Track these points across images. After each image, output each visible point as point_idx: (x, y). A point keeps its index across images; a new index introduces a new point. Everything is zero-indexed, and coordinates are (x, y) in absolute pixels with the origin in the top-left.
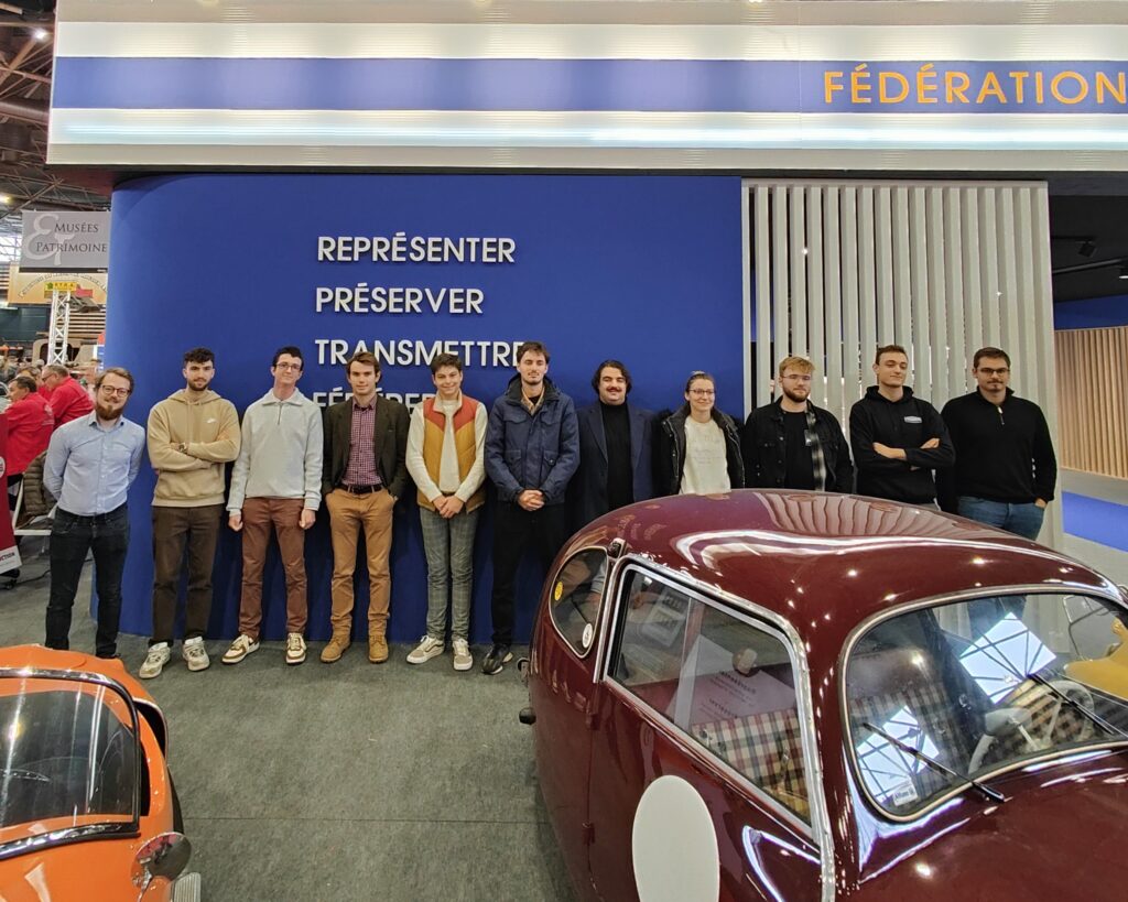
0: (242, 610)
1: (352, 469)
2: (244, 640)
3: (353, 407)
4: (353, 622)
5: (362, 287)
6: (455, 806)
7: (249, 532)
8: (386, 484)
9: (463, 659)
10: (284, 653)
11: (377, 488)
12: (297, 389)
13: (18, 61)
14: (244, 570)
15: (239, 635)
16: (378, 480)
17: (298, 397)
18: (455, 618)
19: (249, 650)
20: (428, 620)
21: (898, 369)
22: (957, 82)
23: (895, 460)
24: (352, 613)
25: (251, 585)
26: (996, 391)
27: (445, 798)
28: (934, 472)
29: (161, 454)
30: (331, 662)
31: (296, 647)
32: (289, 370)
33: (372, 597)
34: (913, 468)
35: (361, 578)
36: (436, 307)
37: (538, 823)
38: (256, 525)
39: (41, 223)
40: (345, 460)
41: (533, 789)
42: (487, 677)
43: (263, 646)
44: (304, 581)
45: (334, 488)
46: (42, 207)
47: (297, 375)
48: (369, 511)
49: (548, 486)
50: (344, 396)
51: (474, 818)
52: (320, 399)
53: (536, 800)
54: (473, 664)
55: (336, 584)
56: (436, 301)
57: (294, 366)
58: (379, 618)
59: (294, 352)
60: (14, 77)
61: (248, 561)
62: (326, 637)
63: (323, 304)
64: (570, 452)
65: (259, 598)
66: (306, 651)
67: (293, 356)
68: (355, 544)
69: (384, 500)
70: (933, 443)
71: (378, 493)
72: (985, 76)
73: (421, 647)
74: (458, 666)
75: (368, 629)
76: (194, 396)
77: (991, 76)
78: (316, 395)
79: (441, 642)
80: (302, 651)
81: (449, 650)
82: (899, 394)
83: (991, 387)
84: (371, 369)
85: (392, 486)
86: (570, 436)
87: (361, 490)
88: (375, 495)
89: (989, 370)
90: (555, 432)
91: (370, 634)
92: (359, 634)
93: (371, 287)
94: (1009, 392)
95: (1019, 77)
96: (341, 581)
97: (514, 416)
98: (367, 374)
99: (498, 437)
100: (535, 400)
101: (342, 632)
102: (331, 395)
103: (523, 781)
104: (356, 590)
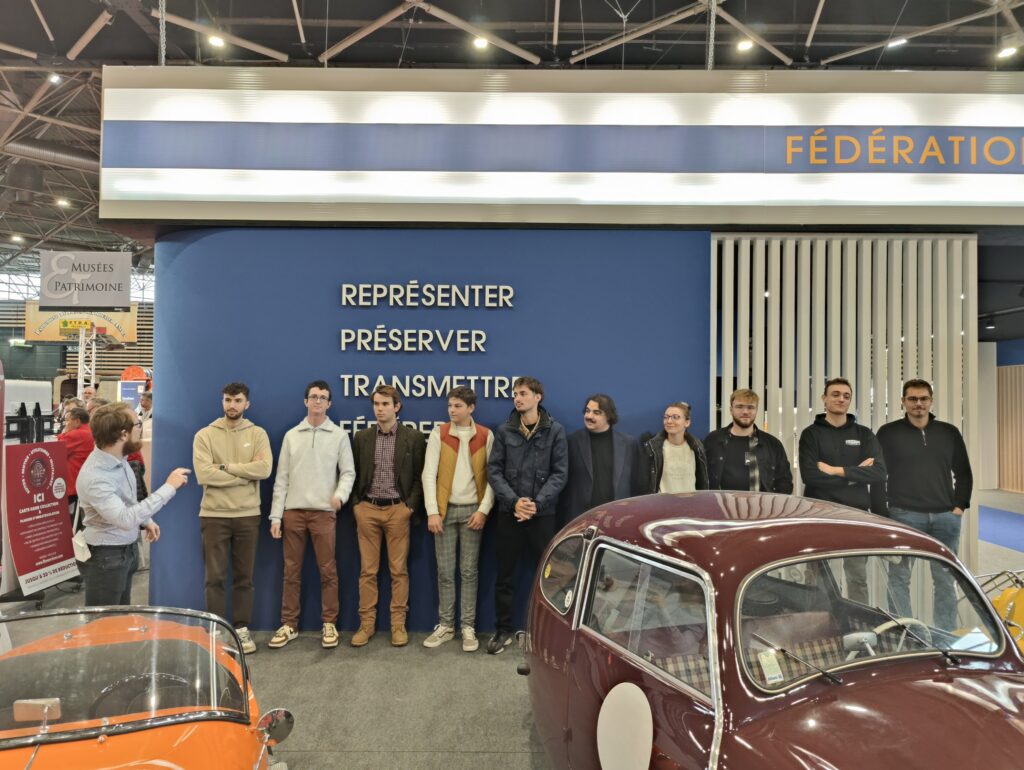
0: (284, 604)
1: (375, 484)
2: (286, 629)
3: (377, 432)
4: (377, 614)
5: (380, 329)
6: (467, 742)
7: (290, 539)
8: (403, 498)
9: (470, 643)
10: (321, 640)
11: (397, 501)
12: (328, 418)
13: (33, 103)
14: (285, 571)
15: (282, 625)
16: (396, 495)
17: (329, 424)
18: (463, 611)
19: (291, 637)
20: (440, 612)
21: (842, 398)
22: (903, 145)
23: (836, 477)
24: (377, 606)
25: (291, 583)
26: (919, 416)
27: (459, 738)
28: (869, 486)
29: (206, 472)
30: (360, 646)
31: (330, 634)
32: (318, 401)
33: (394, 593)
34: (850, 483)
35: (384, 578)
36: (445, 347)
37: (533, 753)
38: (294, 532)
39: (58, 263)
40: (369, 477)
41: (528, 731)
42: (490, 656)
43: (302, 635)
44: (335, 579)
45: (360, 500)
46: (58, 247)
47: (326, 405)
48: (389, 520)
49: (540, 498)
50: (366, 424)
51: (482, 749)
52: (346, 427)
53: (531, 738)
54: (479, 647)
55: (363, 582)
56: (445, 341)
57: (323, 397)
58: (400, 610)
59: (322, 385)
60: (27, 120)
61: (289, 563)
62: (355, 626)
63: (346, 343)
64: (560, 472)
65: (298, 595)
66: (338, 638)
67: (321, 388)
68: (378, 548)
69: (403, 511)
70: (869, 462)
71: (397, 505)
72: (927, 140)
73: (435, 634)
74: (467, 648)
75: (390, 620)
76: (230, 423)
77: (932, 140)
78: (342, 423)
79: (451, 630)
80: (335, 638)
81: (458, 636)
82: (843, 420)
83: (915, 413)
84: (389, 400)
85: (409, 501)
86: (560, 458)
87: (383, 503)
88: (394, 507)
89: (914, 399)
90: (547, 455)
91: (392, 623)
92: (383, 625)
93: (388, 329)
94: (931, 416)
95: (956, 140)
96: (367, 579)
97: (511, 440)
98: (385, 404)
99: (500, 458)
100: (530, 427)
101: (368, 621)
102: (356, 423)
103: (520, 725)
104: (379, 587)
